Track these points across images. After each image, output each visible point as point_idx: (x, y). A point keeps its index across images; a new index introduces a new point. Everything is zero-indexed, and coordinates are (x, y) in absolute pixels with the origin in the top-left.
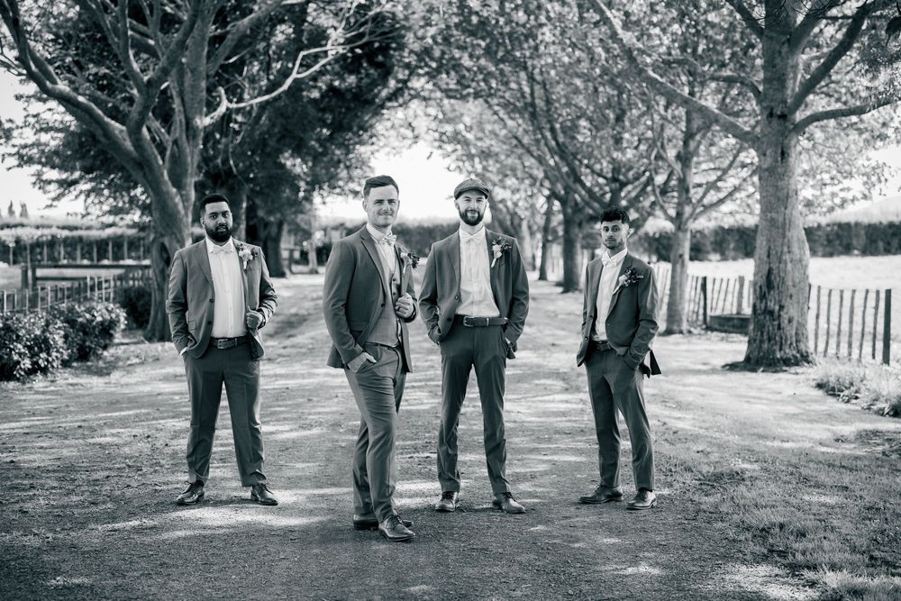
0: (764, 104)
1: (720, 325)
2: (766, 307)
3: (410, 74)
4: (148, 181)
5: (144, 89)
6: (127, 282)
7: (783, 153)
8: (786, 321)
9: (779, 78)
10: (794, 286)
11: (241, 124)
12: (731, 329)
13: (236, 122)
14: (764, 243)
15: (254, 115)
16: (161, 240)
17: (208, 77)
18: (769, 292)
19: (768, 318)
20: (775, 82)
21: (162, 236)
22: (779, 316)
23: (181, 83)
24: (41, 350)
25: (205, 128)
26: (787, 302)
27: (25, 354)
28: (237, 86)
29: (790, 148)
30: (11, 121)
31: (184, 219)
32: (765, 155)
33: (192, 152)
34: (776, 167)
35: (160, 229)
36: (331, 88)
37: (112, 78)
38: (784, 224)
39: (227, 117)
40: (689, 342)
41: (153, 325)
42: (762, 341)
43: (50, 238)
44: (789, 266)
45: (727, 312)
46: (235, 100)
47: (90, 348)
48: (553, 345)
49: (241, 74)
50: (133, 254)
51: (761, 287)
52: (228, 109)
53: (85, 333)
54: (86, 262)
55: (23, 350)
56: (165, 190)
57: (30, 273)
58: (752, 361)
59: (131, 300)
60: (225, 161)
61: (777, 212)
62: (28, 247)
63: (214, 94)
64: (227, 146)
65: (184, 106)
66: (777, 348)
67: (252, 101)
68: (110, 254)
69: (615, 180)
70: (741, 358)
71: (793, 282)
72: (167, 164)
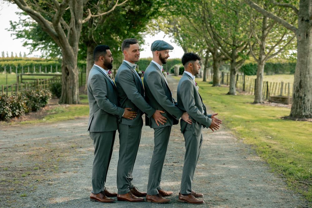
0: (300, 16)
1: (274, 100)
2: (299, 95)
3: (159, 6)
4: (61, 43)
5: (59, 8)
6: (54, 81)
7: (307, 35)
8: (307, 101)
9: (306, 6)
10: (310, 87)
11: (97, 23)
12: (279, 102)
13: (95, 23)
14: (299, 70)
15: (101, 19)
16: (66, 66)
17: (84, 4)
18: (300, 89)
19: (299, 99)
20: (305, 7)
21: (66, 64)
22: (304, 99)
23: (74, 7)
24: (17, 109)
25: (83, 24)
26: (307, 94)
27: (9, 110)
28: (95, 9)
29: (310, 33)
30: (15, 22)
31: (74, 58)
32: (300, 36)
33: (78, 33)
34: (304, 40)
35: (65, 62)
36: (130, 10)
37: (48, 5)
38: (307, 63)
39: (91, 20)
40: (264, 107)
41: (62, 98)
42: (297, 108)
43: (30, 64)
44: (308, 79)
45: (277, 95)
46: (94, 13)
47: (37, 107)
48: (214, 108)
49: (96, 4)
50: (59, 70)
51: (297, 87)
52: (91, 17)
53: (35, 101)
54: (43, 73)
55: (9, 109)
56: (67, 47)
57: (20, 77)
58: (293, 116)
59: (55, 88)
60: (91, 37)
61: (304, 58)
62: (23, 67)
63: (86, 11)
64: (91, 31)
65: (75, 15)
66: (303, 111)
67: (101, 14)
68: (51, 70)
69: (234, 45)
70: (288, 114)
71: (310, 85)
72: (68, 37)
